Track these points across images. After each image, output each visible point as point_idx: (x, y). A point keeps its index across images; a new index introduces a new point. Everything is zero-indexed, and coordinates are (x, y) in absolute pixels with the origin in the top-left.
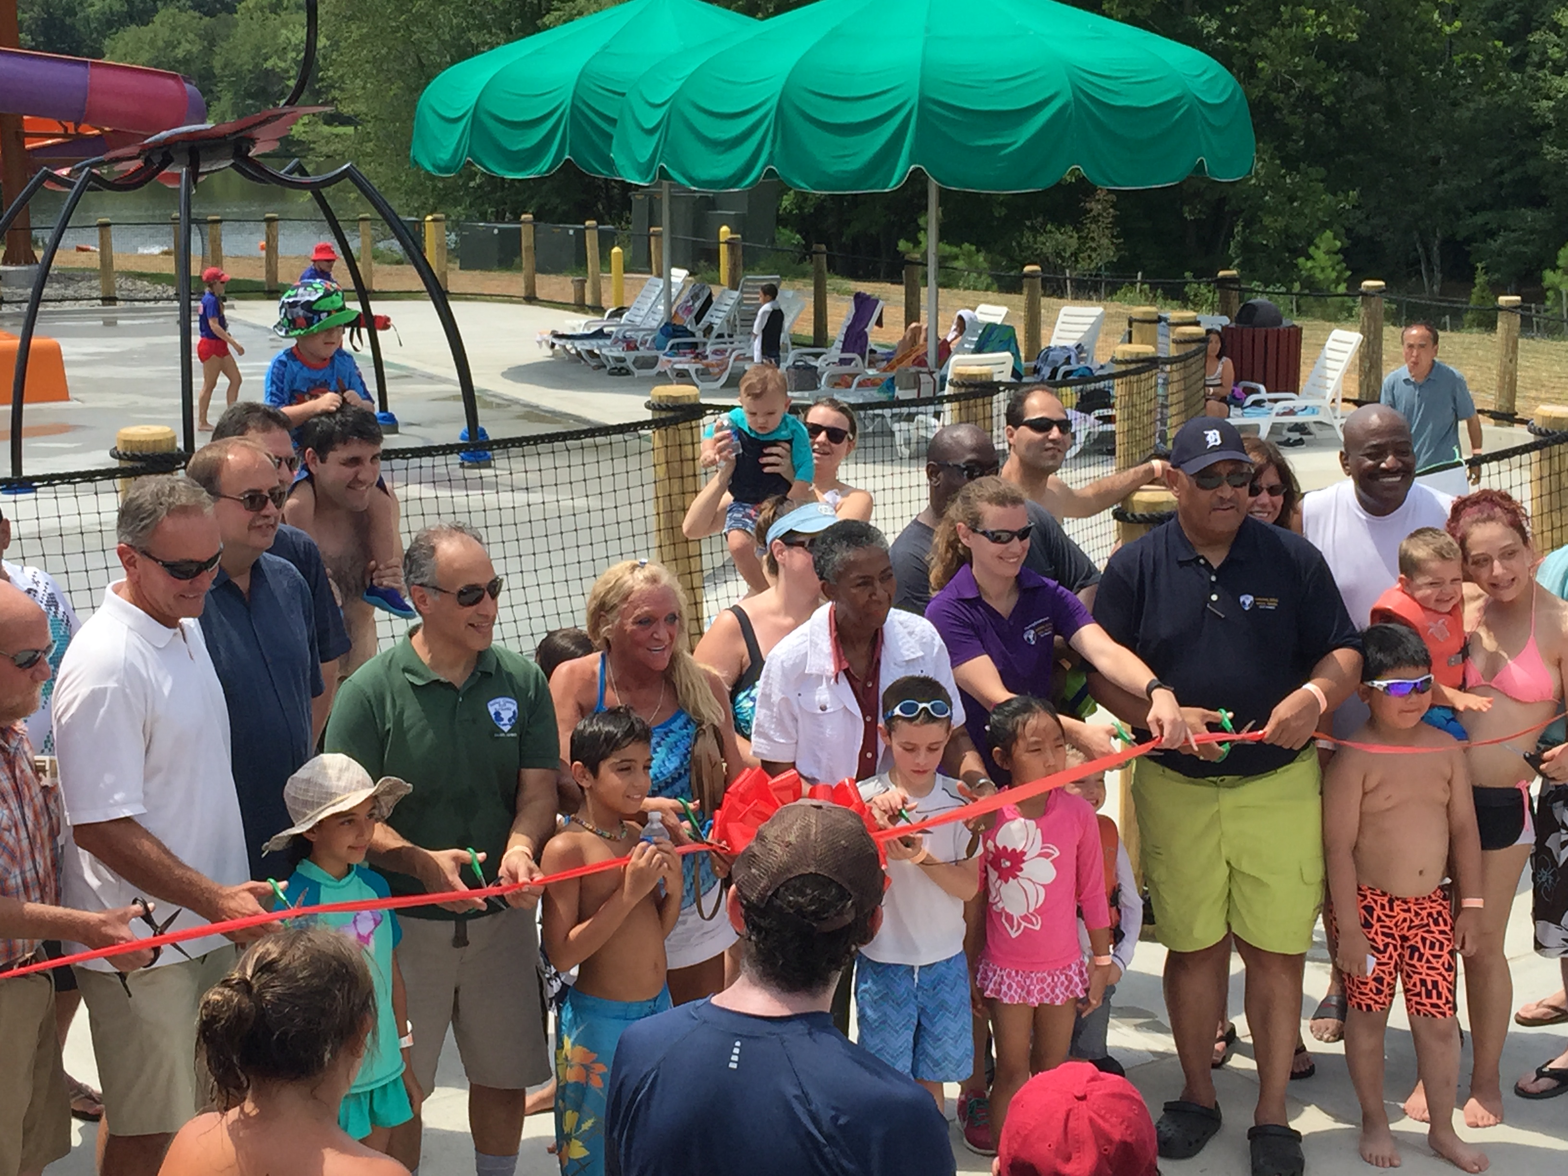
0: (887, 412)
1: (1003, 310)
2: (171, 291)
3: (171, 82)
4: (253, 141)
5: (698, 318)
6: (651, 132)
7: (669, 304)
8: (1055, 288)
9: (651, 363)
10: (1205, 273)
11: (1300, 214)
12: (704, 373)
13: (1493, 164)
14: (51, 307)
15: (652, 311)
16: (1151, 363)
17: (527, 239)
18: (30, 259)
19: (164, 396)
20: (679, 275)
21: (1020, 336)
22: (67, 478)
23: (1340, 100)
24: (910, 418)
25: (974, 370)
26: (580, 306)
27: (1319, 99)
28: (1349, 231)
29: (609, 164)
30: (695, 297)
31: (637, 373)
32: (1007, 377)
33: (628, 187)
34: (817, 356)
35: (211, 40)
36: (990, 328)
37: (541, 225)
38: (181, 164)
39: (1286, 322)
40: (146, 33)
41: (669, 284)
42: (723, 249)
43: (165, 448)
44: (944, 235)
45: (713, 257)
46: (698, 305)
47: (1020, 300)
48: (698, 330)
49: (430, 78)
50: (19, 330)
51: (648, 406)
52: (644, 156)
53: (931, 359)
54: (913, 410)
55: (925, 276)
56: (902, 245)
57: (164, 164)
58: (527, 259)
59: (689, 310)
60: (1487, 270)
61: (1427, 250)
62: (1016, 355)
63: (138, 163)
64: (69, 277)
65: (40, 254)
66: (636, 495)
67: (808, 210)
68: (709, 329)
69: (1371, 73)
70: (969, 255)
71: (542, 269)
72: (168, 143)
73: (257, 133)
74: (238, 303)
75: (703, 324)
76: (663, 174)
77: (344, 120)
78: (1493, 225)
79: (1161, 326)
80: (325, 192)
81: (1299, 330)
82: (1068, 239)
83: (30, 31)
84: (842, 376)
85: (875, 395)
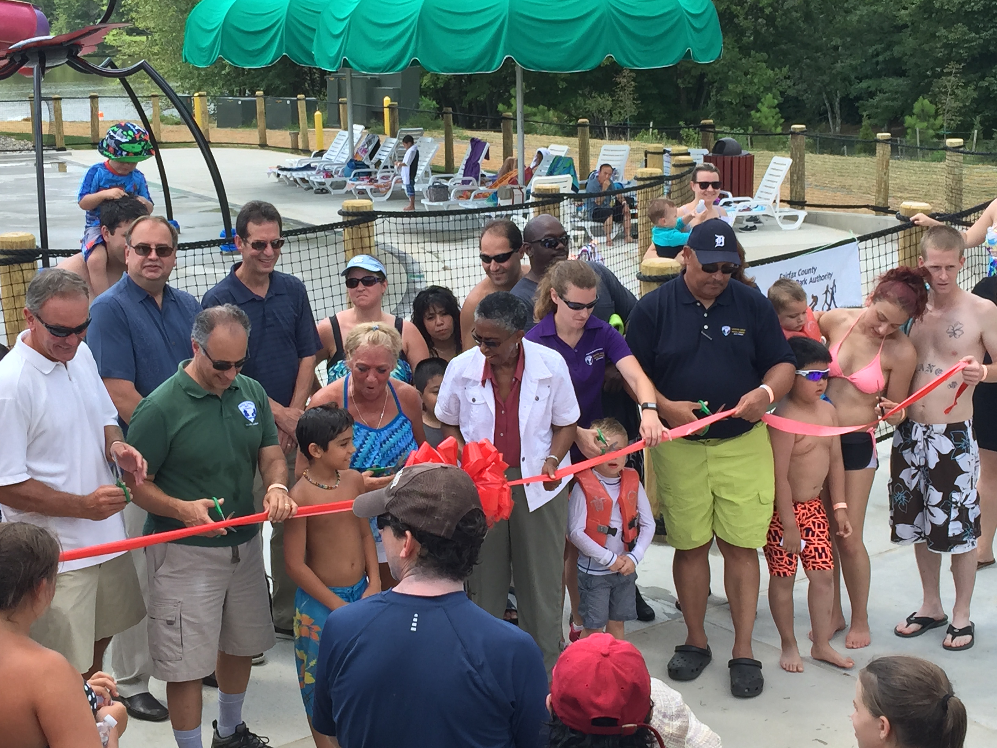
1: (566, 148)
2: (30, 145)
3: (25, 9)
4: (80, 47)
5: (371, 156)
6: (337, 36)
7: (352, 148)
8: (599, 133)
9: (341, 185)
10: (693, 123)
11: (751, 82)
12: (375, 191)
13: (872, 50)
15: (342, 152)
16: (660, 180)
17: (260, 107)
19: (26, 212)
20: (358, 129)
21: (577, 164)
23: (775, 10)
25: (548, 186)
26: (295, 150)
27: (762, 10)
28: (782, 93)
29: (311, 57)
30: (369, 142)
31: (333, 192)
32: (569, 190)
33: (323, 73)
34: (448, 179)
36: (558, 160)
37: (269, 98)
38: (33, 62)
39: (744, 152)
41: (352, 135)
42: (386, 112)
43: (27, 247)
44: (528, 100)
45: (380, 116)
46: (371, 148)
47: (575, 141)
48: (371, 164)
49: (194, 5)
51: (340, 213)
52: (333, 52)
53: (520, 180)
54: (509, 212)
55: (515, 127)
56: (501, 107)
57: (23, 63)
58: (261, 120)
59: (365, 151)
60: (869, 117)
61: (832, 106)
62: (574, 176)
63: (6, 61)
66: (334, 270)
67: (440, 85)
68: (378, 163)
70: (543, 112)
71: (271, 126)
72: (25, 48)
73: (82, 41)
74: (74, 152)
75: (375, 160)
76: (346, 64)
77: (140, 32)
78: (873, 89)
79: (665, 156)
80: (128, 79)
81: (752, 158)
82: (605, 101)
84: (464, 191)
85: (485, 204)
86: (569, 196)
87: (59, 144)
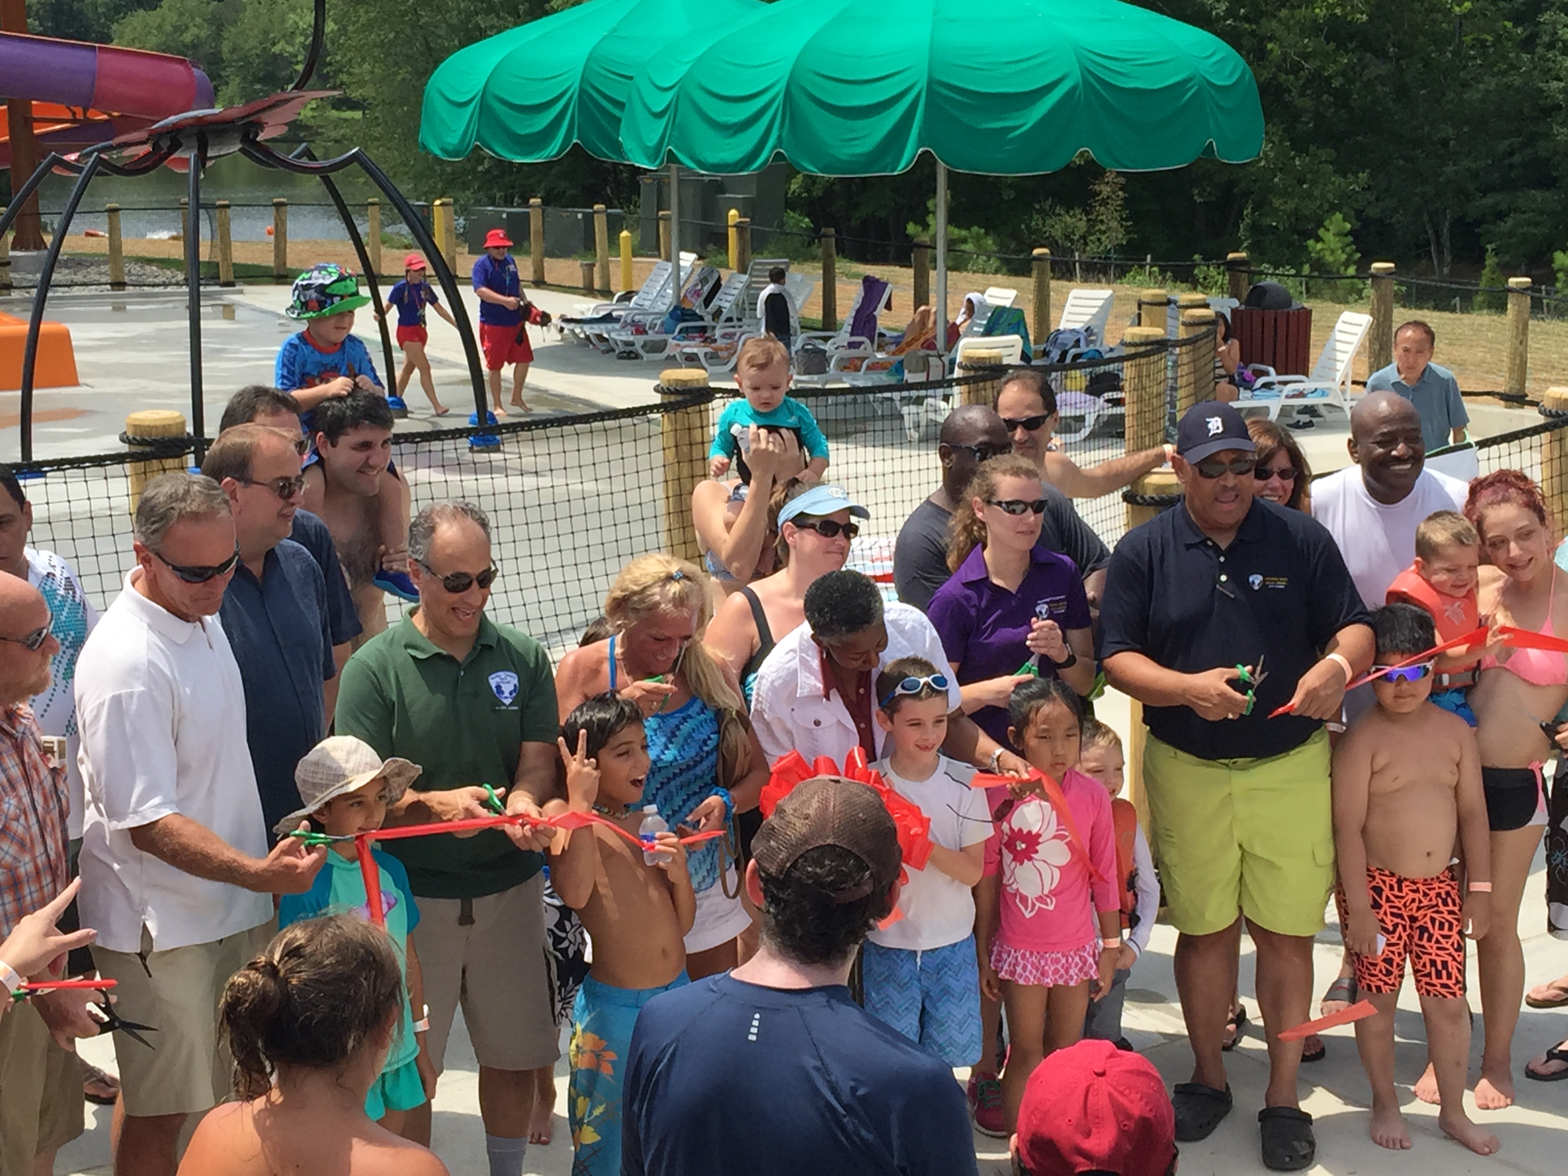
0: (896, 395)
1: (1012, 293)
2: (181, 277)
3: (180, 68)
4: (259, 126)
5: (707, 302)
6: (659, 115)
7: (678, 288)
8: (1065, 272)
9: (658, 347)
10: (1214, 256)
11: (1310, 196)
12: (713, 357)
13: (1503, 146)
14: (60, 292)
15: (661, 295)
16: (1160, 346)
17: (535, 224)
18: (39, 245)
19: (174, 381)
20: (688, 259)
21: (1030, 319)
22: (77, 463)
23: (1350, 82)
24: (919, 401)
25: (984, 353)
26: (589, 290)
27: (1328, 80)
28: (1359, 213)
29: (617, 147)
30: (704, 281)
31: (646, 356)
33: (636, 171)
34: (826, 339)
35: (219, 25)
36: (999, 312)
37: (549, 209)
38: (189, 148)
39: (1296, 304)
40: (154, 17)
41: (678, 268)
42: (732, 233)
43: (174, 432)
44: (953, 219)
45: (721, 240)
46: (707, 288)
47: (1029, 283)
48: (707, 314)
49: (437, 62)
50: (29, 316)
51: (657, 389)
52: (652, 140)
53: (940, 343)
54: (923, 393)
55: (934, 259)
56: (911, 228)
57: (173, 149)
58: (535, 243)
59: (698, 294)
60: (1497, 252)
61: (1437, 233)
62: (1025, 338)
63: (147, 148)
64: (79, 262)
65: (48, 239)
66: (645, 477)
67: (817, 192)
68: (718, 313)
69: (1381, 54)
70: (977, 239)
71: (550, 253)
72: (177, 127)
73: (265, 117)
74: (247, 288)
75: (712, 307)
76: (672, 158)
77: (353, 105)
78: (1503, 207)
79: (1169, 309)
80: (333, 176)
81: (1309, 313)
82: (1076, 222)
83: (38, 17)
84: (851, 359)
85: (884, 379)
87: (225, 274)
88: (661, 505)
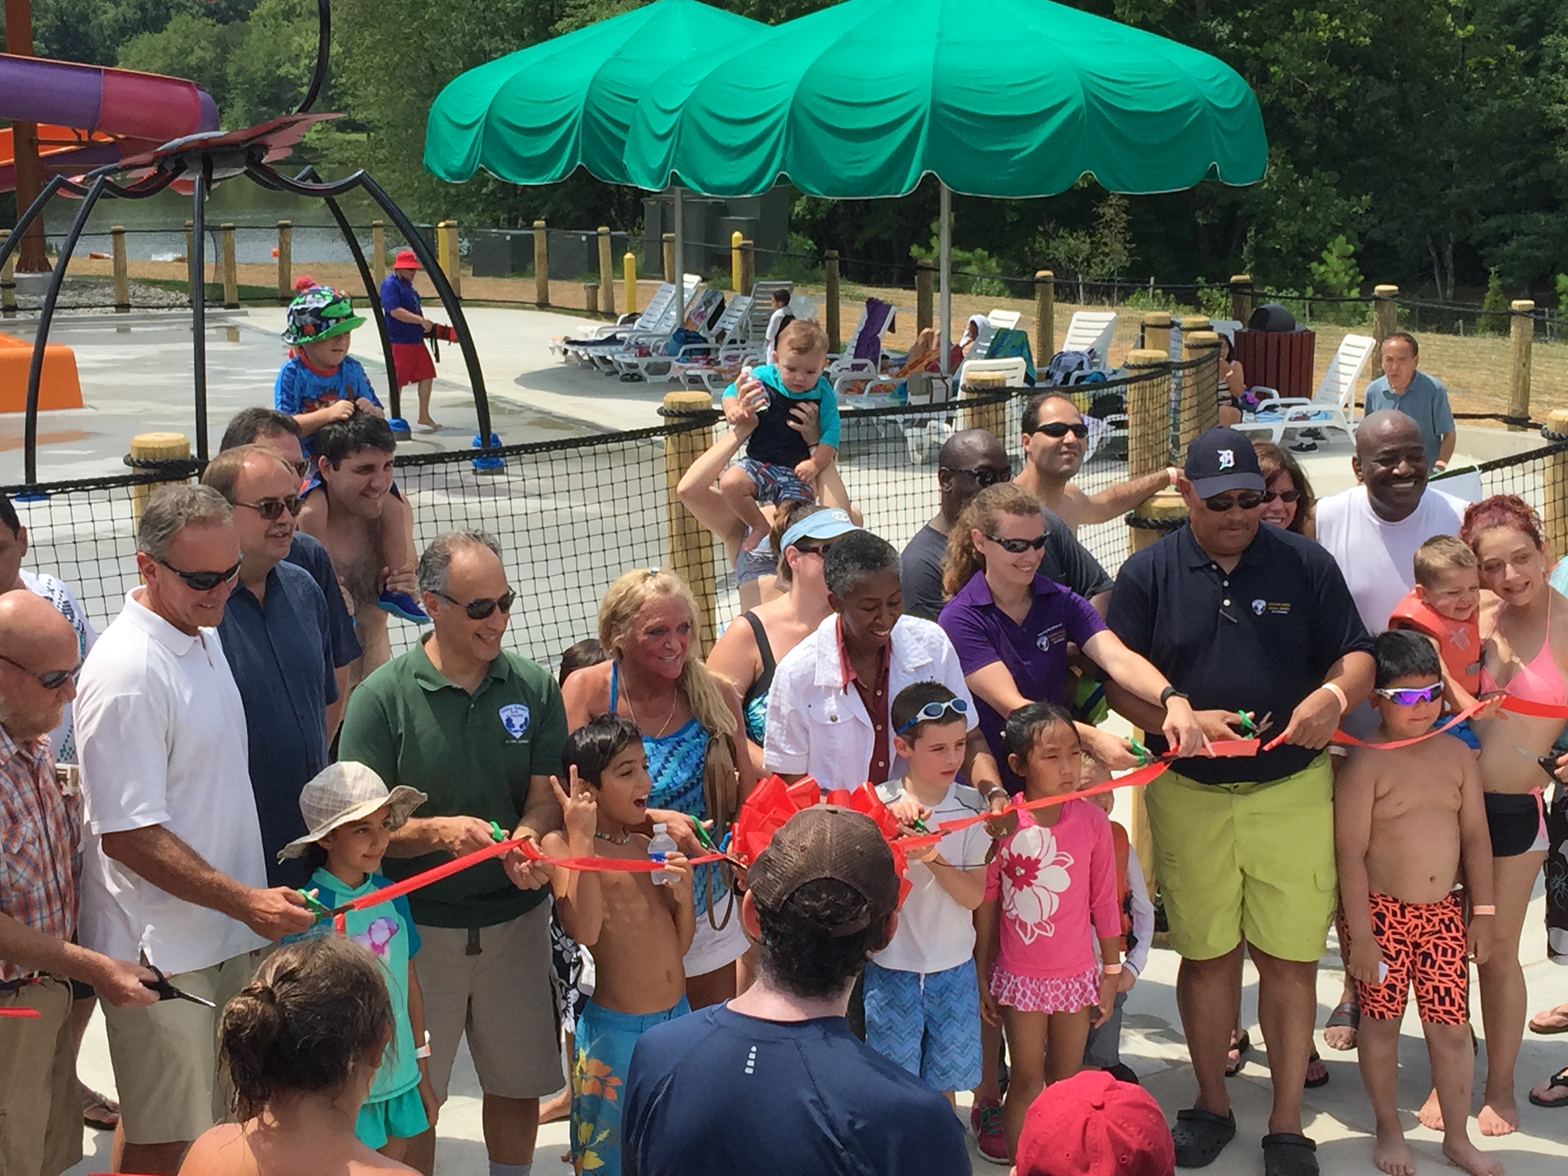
0: (900, 418)
1: (1016, 316)
2: (185, 299)
3: (184, 90)
4: (265, 148)
5: (711, 324)
6: (663, 137)
7: (682, 310)
8: (1068, 294)
9: (662, 369)
10: (1218, 278)
11: (1313, 218)
12: (716, 379)
13: (1506, 168)
14: (65, 314)
15: (665, 316)
16: (1163, 368)
17: (540, 246)
18: (44, 266)
19: (177, 403)
20: (691, 281)
21: (1033, 341)
22: (81, 485)
23: (1353, 104)
24: (922, 423)
25: (987, 376)
26: (592, 313)
27: (1332, 103)
28: (1361, 235)
29: (621, 170)
30: (707, 303)
31: (650, 379)
32: (1019, 382)
33: (640, 193)
35: (223, 47)
36: (1003, 334)
37: (554, 232)
38: (194, 171)
39: (1299, 327)
40: (158, 40)
41: (682, 290)
42: (736, 255)
43: (178, 455)
44: (957, 240)
45: (725, 262)
46: (711, 310)
47: (1033, 305)
48: (711, 336)
49: (442, 86)
50: (33, 338)
51: (660, 412)
52: (656, 162)
53: (944, 365)
54: (926, 415)
55: (938, 282)
56: (915, 250)
57: (178, 172)
58: (539, 265)
59: (701, 316)
60: (1500, 275)
61: (1440, 255)
62: (1029, 360)
63: (152, 170)
64: (83, 284)
65: (53, 261)
66: (649, 501)
67: (821, 215)
68: (721, 335)
69: (1384, 77)
70: (982, 260)
71: (555, 274)
72: (182, 150)
73: (270, 140)
74: (251, 310)
75: (716, 330)
76: (676, 180)
77: (357, 127)
78: (1506, 229)
79: (1173, 332)
80: (338, 198)
81: (1312, 335)
82: (1080, 244)
83: (45, 41)
84: (855, 382)
85: (887, 401)
86: (1021, 391)
87: (230, 296)
88: (665, 527)
